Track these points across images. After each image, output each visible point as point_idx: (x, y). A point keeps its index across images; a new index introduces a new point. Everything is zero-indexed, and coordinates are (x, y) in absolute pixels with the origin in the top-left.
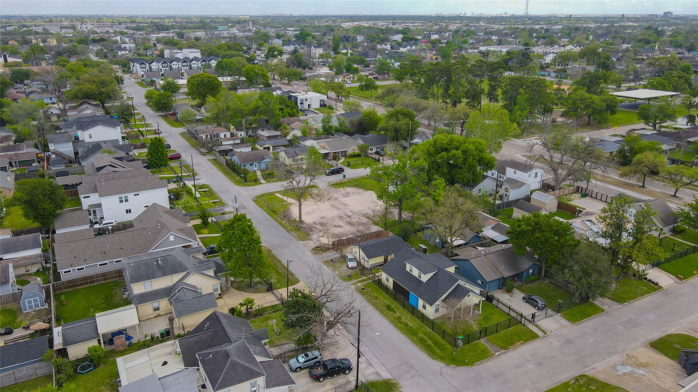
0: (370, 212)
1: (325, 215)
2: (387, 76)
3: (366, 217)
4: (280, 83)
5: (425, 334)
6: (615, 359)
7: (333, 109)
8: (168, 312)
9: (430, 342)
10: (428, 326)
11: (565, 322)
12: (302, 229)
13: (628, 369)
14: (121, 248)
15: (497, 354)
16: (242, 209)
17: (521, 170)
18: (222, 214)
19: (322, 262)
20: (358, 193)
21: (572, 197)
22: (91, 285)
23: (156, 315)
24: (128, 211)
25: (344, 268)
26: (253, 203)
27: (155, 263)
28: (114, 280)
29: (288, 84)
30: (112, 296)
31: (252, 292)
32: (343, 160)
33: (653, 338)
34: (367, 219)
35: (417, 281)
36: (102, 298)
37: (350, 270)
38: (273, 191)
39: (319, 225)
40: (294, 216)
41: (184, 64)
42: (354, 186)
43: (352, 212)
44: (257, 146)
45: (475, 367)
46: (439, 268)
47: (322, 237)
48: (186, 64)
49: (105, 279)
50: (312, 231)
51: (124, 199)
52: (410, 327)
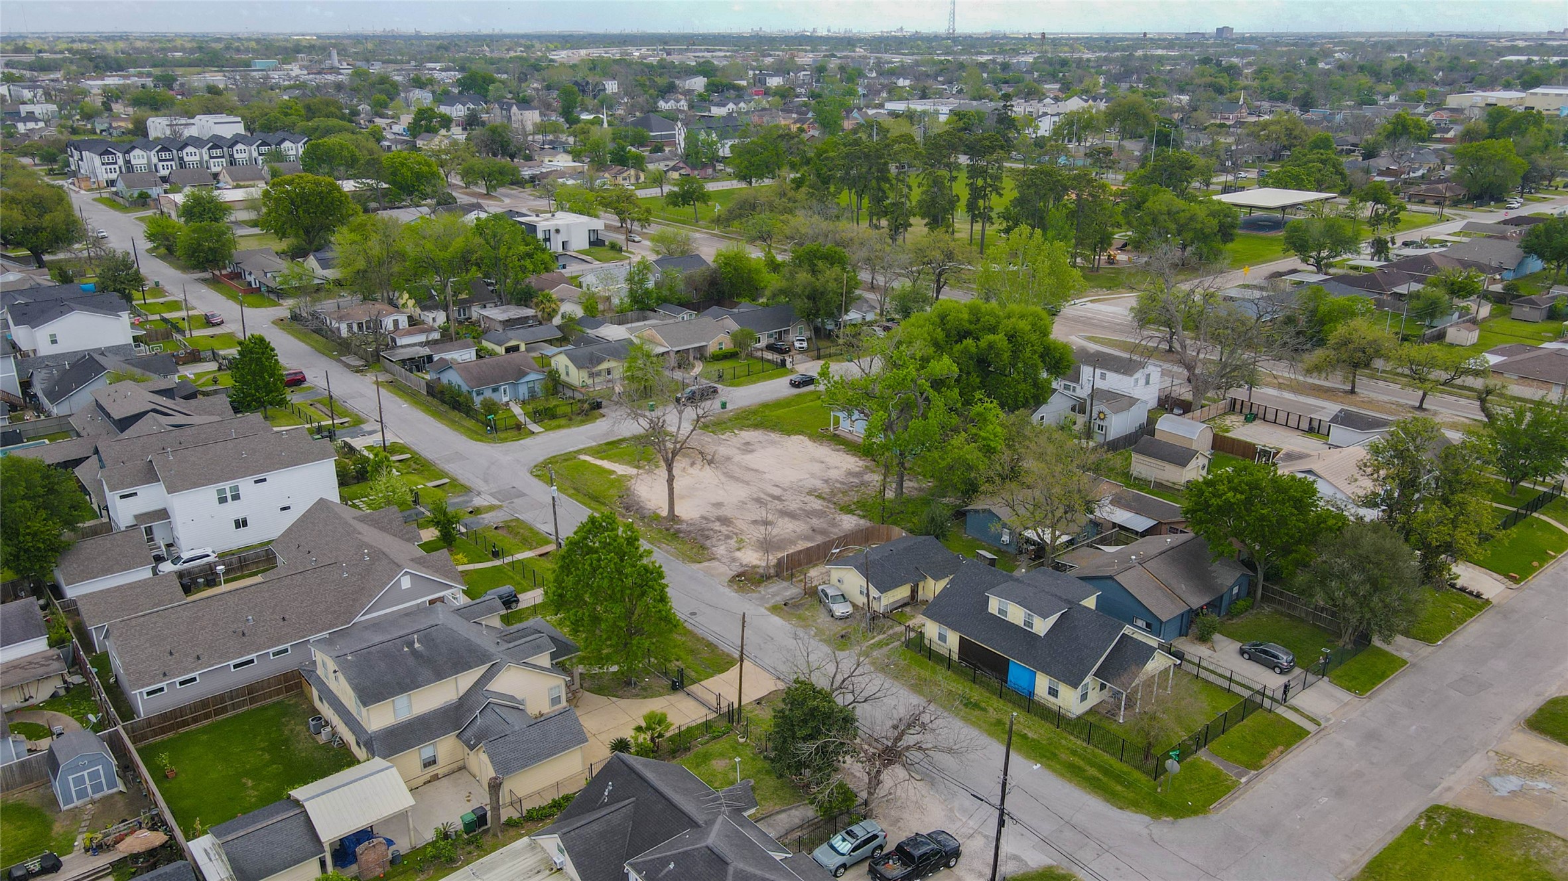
0: (819, 484)
1: (720, 499)
2: (710, 171)
3: (816, 496)
4: (467, 194)
5: (1074, 753)
6: (1478, 764)
7: (620, 250)
8: (455, 766)
9: (1093, 771)
10: (1073, 734)
11: (1345, 696)
12: (682, 535)
13: (1513, 783)
14: (284, 619)
15: (1243, 780)
16: (518, 497)
17: (1117, 371)
18: (471, 512)
19: (768, 609)
20: (773, 443)
21: (1228, 422)
22: (219, 718)
23: (427, 777)
24: (241, 523)
25: (823, 619)
26: (536, 480)
27: (406, 649)
28: (275, 699)
29: (488, 194)
30: (286, 742)
31: (636, 696)
32: (698, 368)
33: (1526, 711)
34: (819, 502)
35: (1024, 636)
36: (263, 749)
37: (839, 622)
38: (571, 450)
39: (718, 524)
40: (648, 507)
41: (214, 152)
42: (756, 426)
43: (777, 486)
44: (485, 343)
45: (1214, 817)
46: (1067, 601)
47: (739, 549)
48: (218, 152)
49: (252, 701)
50: (708, 538)
51: (229, 495)
52: (1033, 740)
